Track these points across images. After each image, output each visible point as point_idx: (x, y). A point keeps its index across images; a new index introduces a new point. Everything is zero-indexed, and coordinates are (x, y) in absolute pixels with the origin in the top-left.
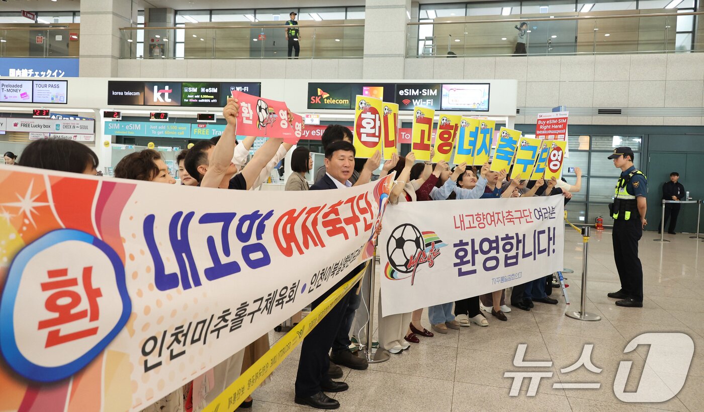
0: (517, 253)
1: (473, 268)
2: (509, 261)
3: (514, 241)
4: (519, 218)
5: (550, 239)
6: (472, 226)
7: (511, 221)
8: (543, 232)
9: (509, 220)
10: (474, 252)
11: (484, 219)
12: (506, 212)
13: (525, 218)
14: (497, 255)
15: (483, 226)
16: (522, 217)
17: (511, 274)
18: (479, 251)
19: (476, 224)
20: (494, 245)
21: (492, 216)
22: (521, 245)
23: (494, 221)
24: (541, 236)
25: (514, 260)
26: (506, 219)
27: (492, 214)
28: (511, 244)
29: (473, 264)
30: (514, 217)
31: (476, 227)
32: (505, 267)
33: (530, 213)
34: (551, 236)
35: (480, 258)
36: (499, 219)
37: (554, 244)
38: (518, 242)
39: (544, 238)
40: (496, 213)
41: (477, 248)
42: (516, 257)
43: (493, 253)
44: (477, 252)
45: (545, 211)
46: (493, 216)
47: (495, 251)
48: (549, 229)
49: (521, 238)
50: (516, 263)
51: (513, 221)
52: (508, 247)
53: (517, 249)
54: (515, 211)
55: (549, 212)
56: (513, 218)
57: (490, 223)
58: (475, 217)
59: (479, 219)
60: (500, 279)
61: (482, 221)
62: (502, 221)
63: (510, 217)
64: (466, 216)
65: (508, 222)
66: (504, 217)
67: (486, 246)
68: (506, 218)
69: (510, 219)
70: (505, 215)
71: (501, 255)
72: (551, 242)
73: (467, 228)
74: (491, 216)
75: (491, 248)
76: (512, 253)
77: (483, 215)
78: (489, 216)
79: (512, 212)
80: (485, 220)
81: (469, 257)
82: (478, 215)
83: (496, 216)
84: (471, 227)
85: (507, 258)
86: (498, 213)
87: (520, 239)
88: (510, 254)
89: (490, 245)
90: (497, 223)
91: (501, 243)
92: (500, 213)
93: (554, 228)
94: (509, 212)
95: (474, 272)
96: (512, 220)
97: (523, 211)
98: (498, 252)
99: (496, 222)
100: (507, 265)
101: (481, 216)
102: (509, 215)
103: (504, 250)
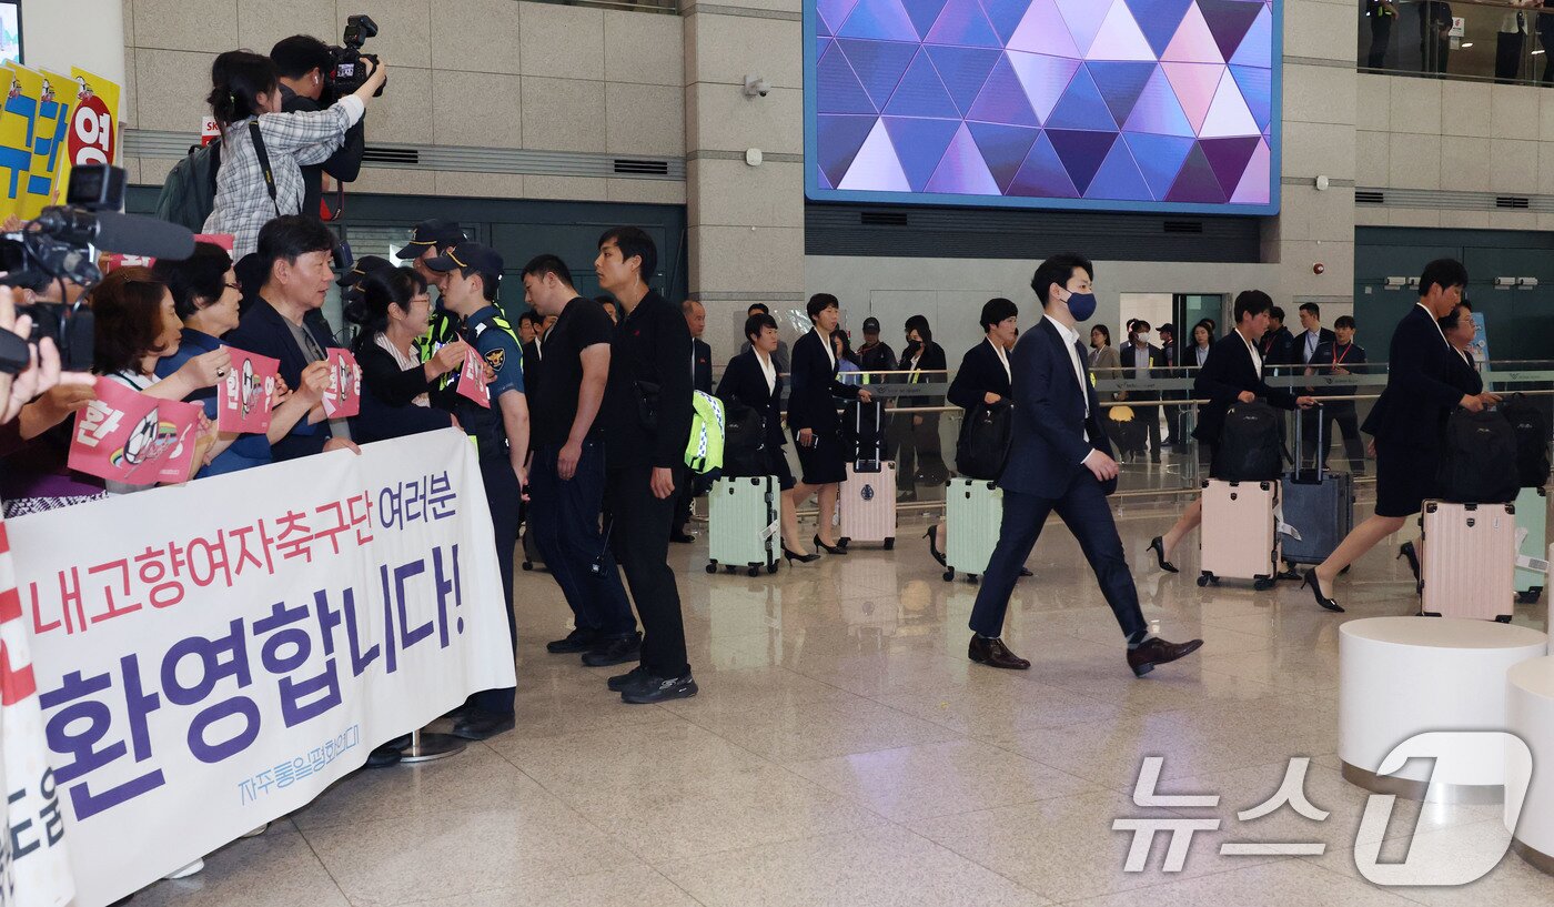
0: (331, 665)
1: (146, 767)
2: (301, 702)
3: (311, 626)
4: (332, 532)
5: (443, 588)
6: (117, 607)
7: (299, 552)
8: (417, 567)
9: (292, 549)
10: (140, 706)
11: (176, 565)
12: (279, 521)
13: (354, 528)
14: (245, 692)
15: (173, 593)
16: (343, 527)
17: (322, 744)
18: (163, 698)
19: (141, 591)
20: (225, 657)
21: (215, 547)
22: (340, 632)
23: (225, 564)
24: (407, 581)
25: (325, 692)
26: (279, 547)
27: (214, 541)
28: (302, 639)
29: (143, 751)
30: (313, 532)
31: (138, 607)
32: (288, 725)
33: (369, 505)
34: (448, 575)
35: (169, 722)
36: (245, 553)
37: (458, 602)
38: (328, 621)
39: (420, 590)
40: (232, 534)
41: (151, 683)
42: (329, 677)
43: (226, 688)
44: (153, 702)
45: (408, 494)
46: (221, 546)
47: (233, 678)
48: (437, 553)
49: (335, 604)
50: (334, 699)
51: (307, 550)
52: (286, 651)
53: (329, 648)
54: (319, 510)
55: (423, 497)
56: (310, 538)
57: (203, 574)
58: (135, 568)
59: (152, 572)
60: (272, 775)
61: (169, 577)
62: (261, 557)
63: (295, 535)
64: (92, 570)
65: (287, 556)
66: (266, 542)
67: (190, 671)
68: (277, 542)
69: (296, 543)
70: (273, 531)
71: (264, 688)
72: (450, 597)
73: (95, 620)
74: (210, 549)
75: (213, 673)
76: (313, 667)
77: (174, 552)
78: (199, 550)
79: (302, 515)
80: (184, 570)
81: (120, 729)
82: (150, 553)
83: (233, 546)
84: (113, 613)
85: (289, 692)
86: (241, 533)
87: (331, 610)
88: (298, 676)
89: (210, 662)
90: (238, 571)
91: (254, 645)
92: (250, 529)
93: (455, 548)
94: (291, 517)
95: (155, 779)
96: (302, 546)
97: (350, 501)
98: (245, 680)
99: (233, 568)
100: (293, 716)
101: (166, 560)
102: (292, 527)
103: (271, 664)
